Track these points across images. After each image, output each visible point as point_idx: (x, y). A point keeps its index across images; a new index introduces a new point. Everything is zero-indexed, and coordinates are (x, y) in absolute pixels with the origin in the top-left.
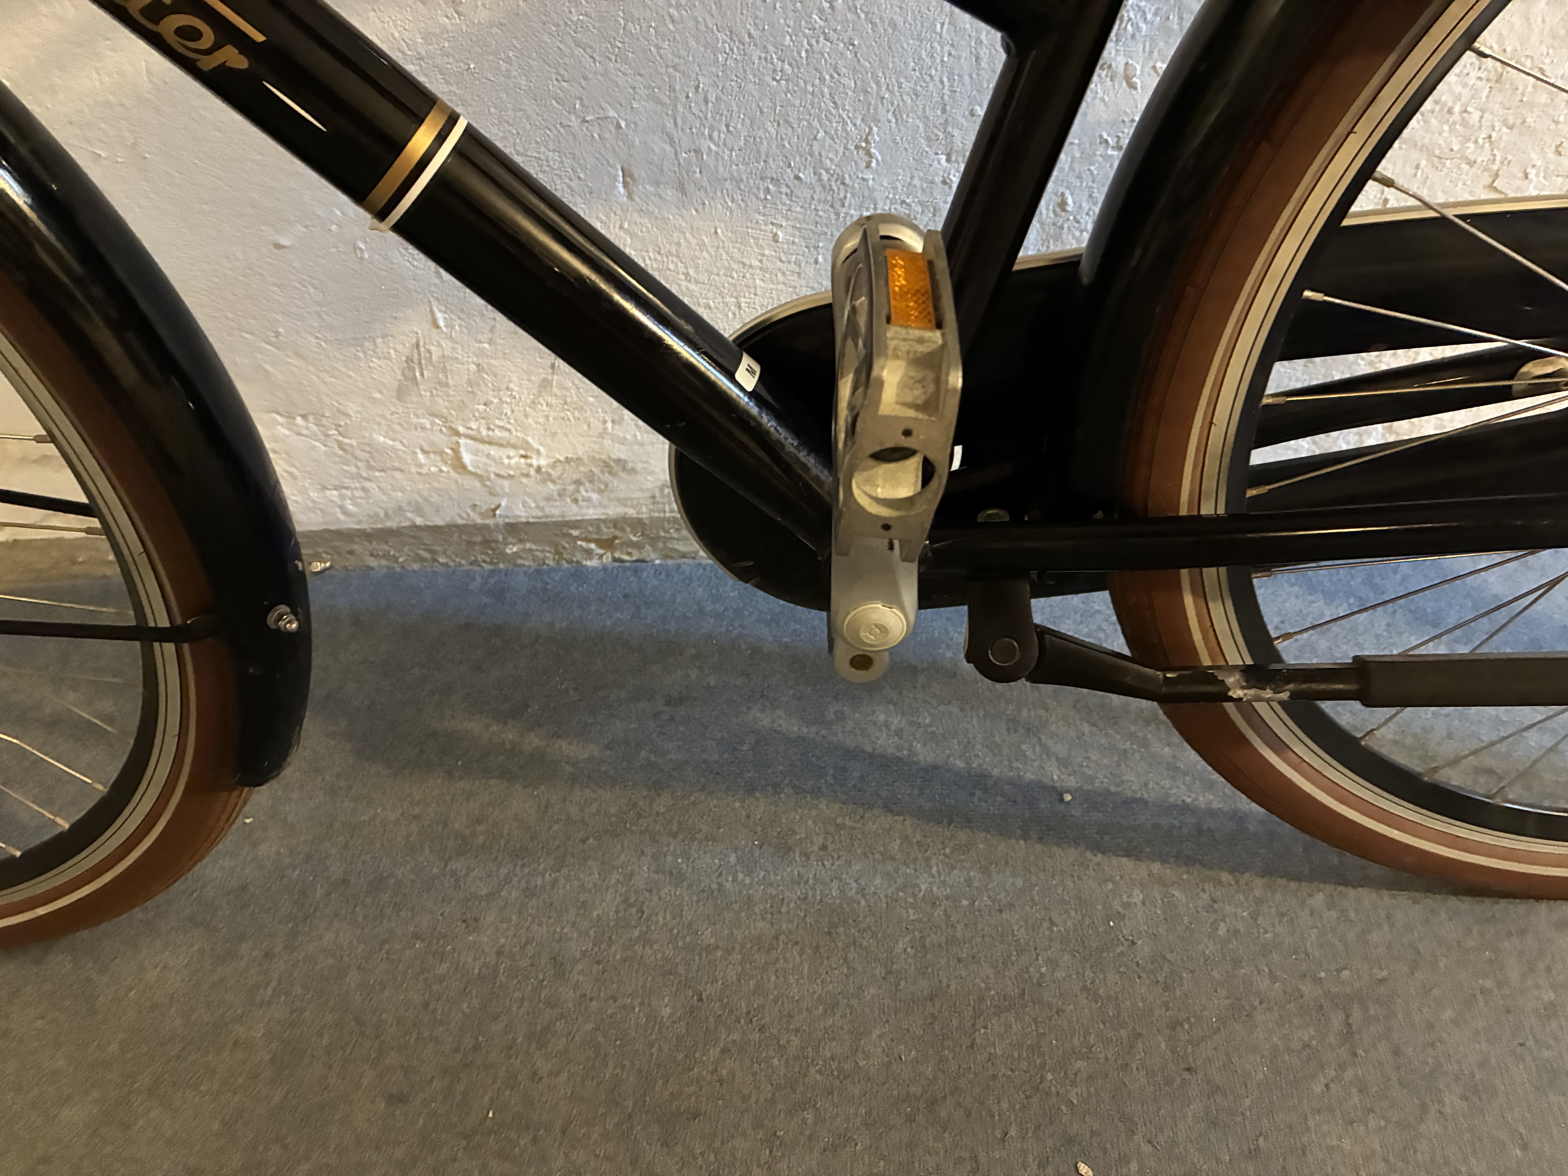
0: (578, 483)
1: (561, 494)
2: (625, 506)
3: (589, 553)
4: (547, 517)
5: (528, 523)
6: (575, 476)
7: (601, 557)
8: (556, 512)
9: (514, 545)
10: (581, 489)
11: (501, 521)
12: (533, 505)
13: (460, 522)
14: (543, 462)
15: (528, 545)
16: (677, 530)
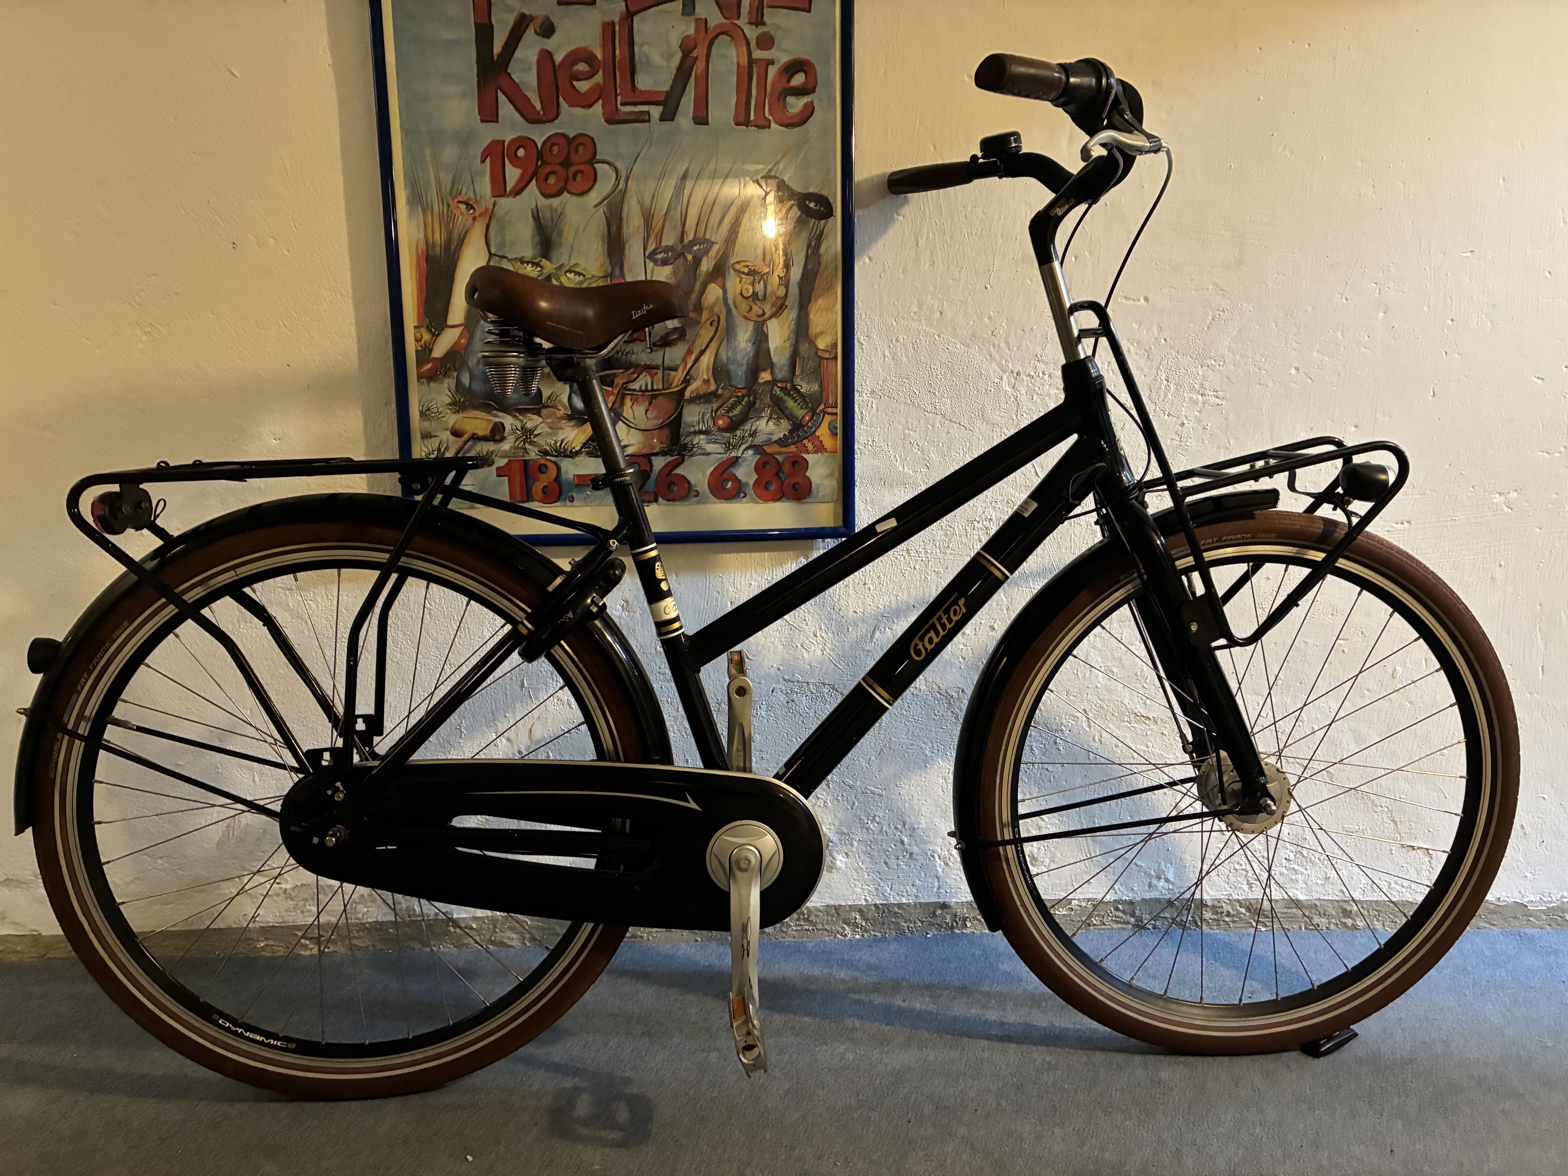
0: (306, 900)
1: (295, 908)
2: (330, 915)
3: (305, 947)
4: (284, 922)
5: (273, 926)
6: (305, 896)
7: (311, 949)
8: (291, 919)
9: (262, 941)
10: (307, 904)
11: (257, 925)
12: (278, 914)
13: (234, 926)
14: (288, 886)
15: (271, 942)
16: (358, 931)
